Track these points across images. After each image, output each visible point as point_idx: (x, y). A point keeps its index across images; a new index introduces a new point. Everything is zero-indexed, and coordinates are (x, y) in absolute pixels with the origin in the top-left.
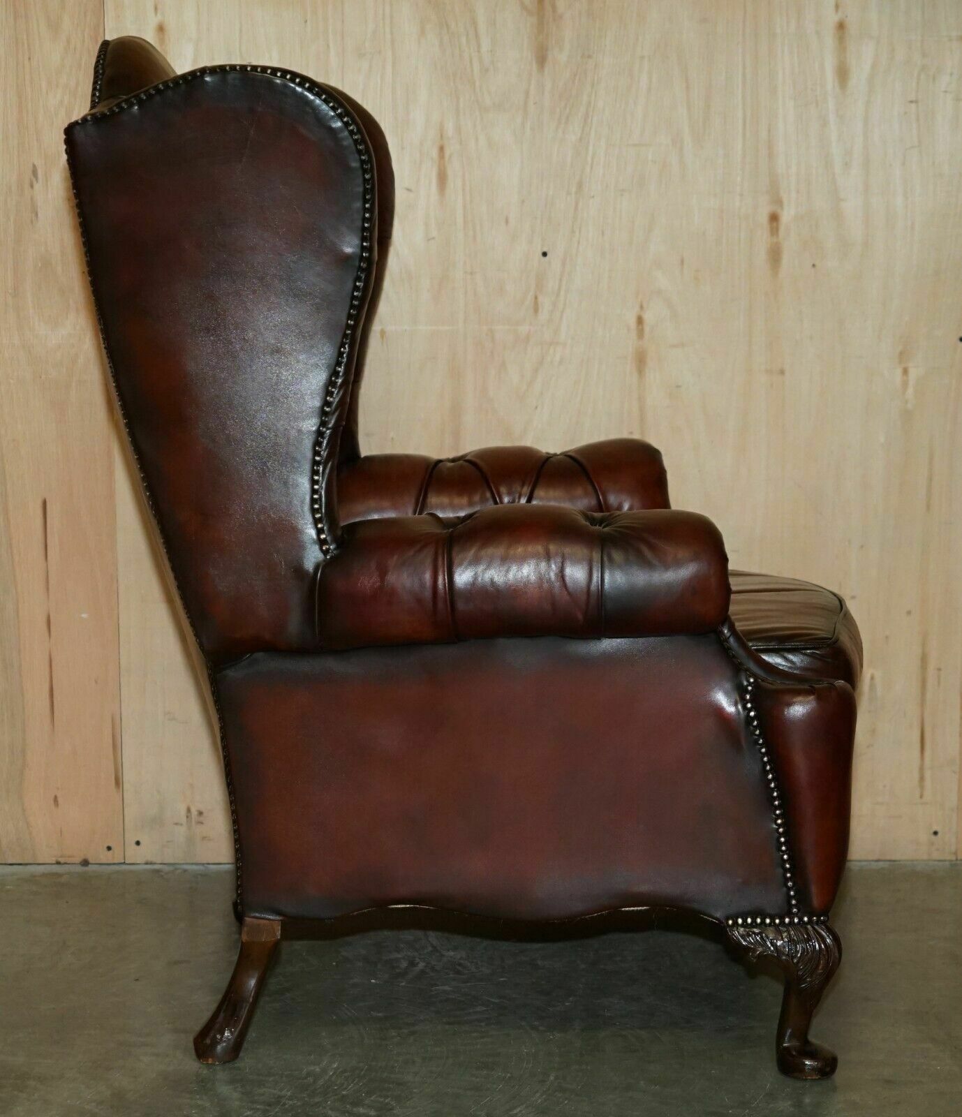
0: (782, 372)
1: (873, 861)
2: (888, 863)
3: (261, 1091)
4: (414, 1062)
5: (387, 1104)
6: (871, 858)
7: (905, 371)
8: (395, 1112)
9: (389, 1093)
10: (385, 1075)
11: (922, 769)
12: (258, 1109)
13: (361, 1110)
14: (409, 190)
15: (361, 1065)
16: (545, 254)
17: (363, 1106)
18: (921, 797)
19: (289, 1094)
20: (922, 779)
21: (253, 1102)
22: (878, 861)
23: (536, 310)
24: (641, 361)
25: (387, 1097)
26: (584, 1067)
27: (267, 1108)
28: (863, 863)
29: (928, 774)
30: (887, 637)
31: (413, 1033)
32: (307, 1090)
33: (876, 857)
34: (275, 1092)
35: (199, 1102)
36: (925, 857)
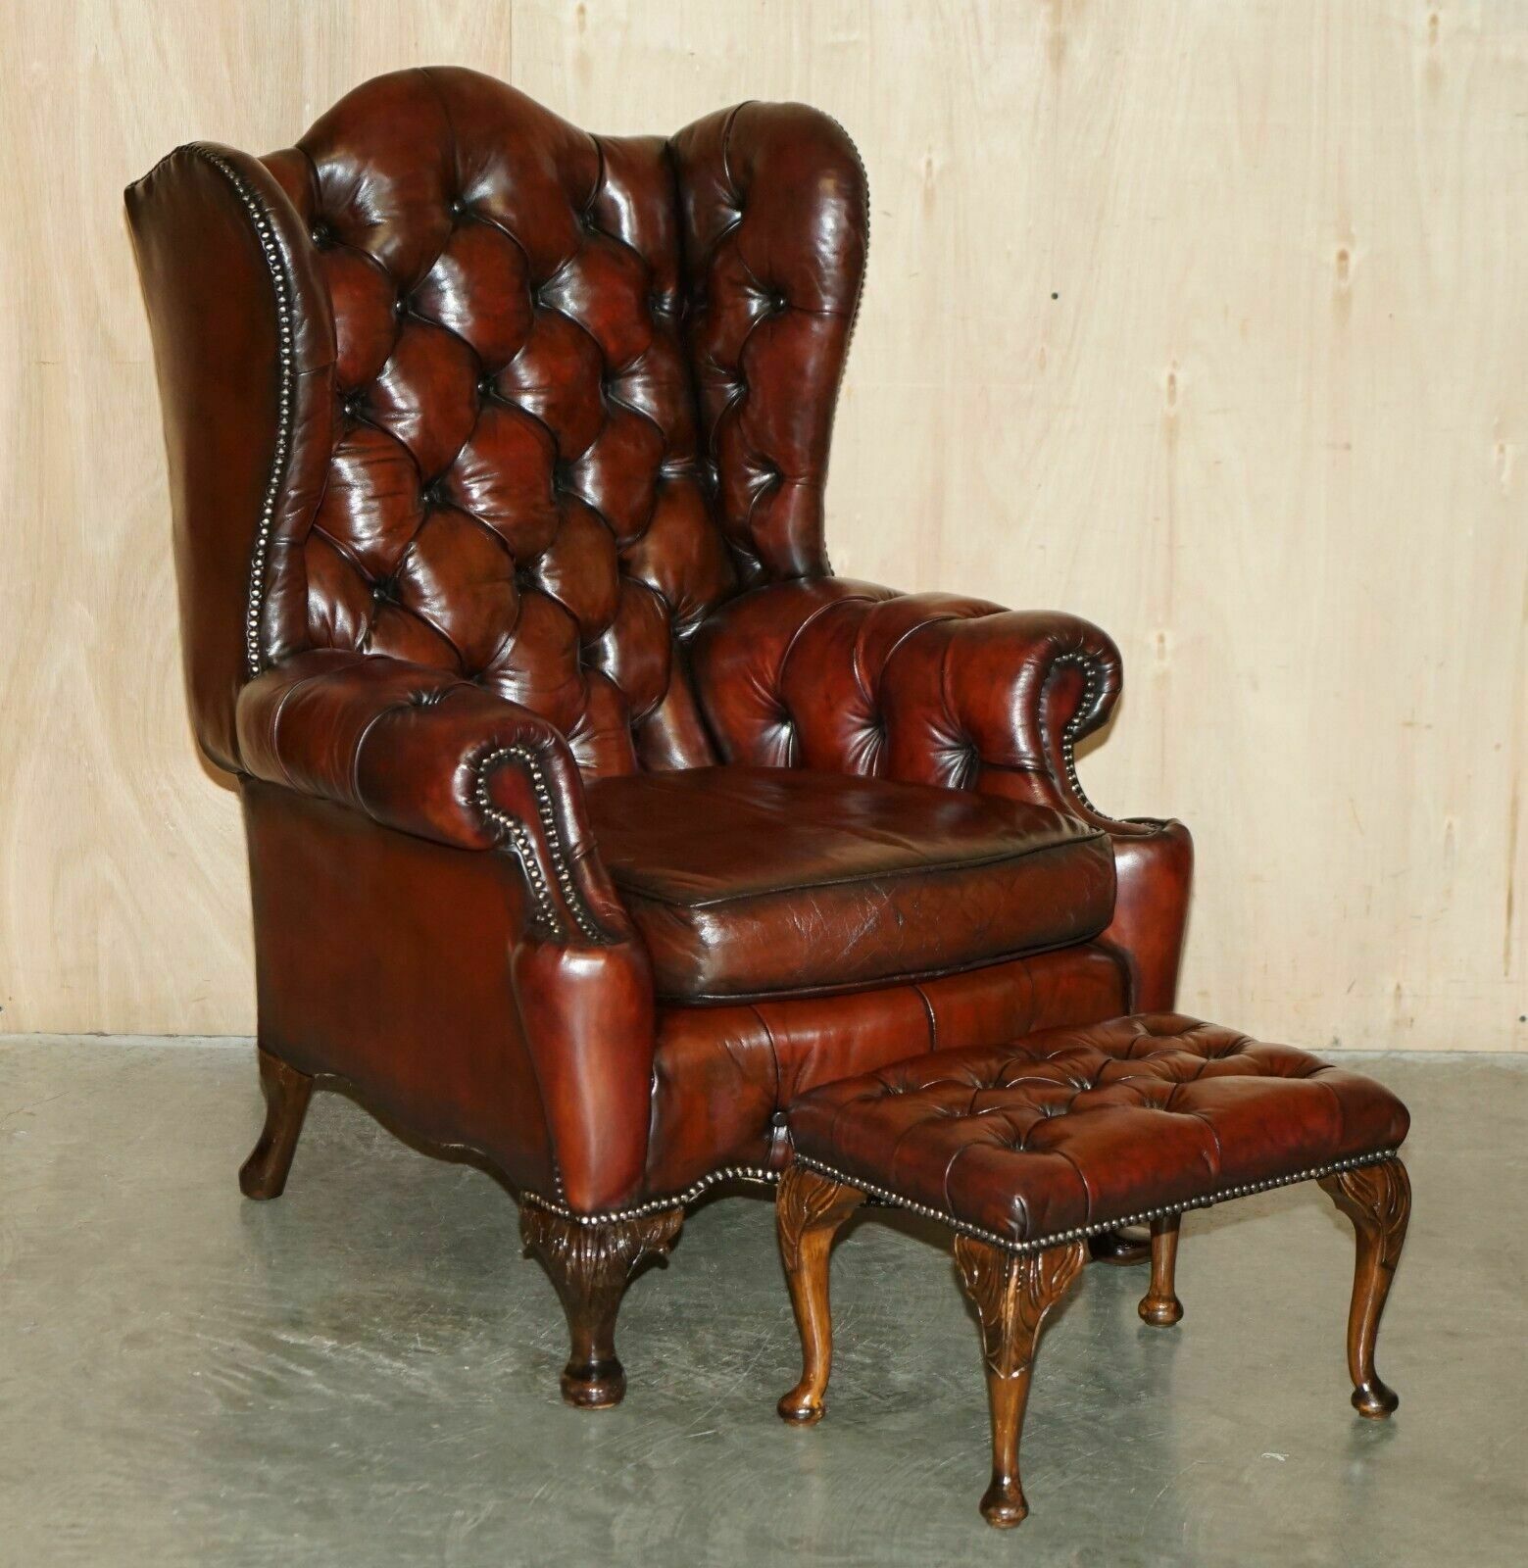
0: (1348, 447)
1: (1443, 1052)
2: (1463, 1055)
3: (736, 1332)
4: (906, 1302)
5: (882, 1351)
6: (1442, 1048)
7: (1502, 449)
8: (893, 1359)
9: (883, 1338)
10: (875, 1317)
11: (1508, 939)
12: (737, 1354)
13: (853, 1356)
14: (886, 214)
15: (845, 1304)
16: (1055, 296)
17: (855, 1352)
18: (1506, 974)
19: (769, 1336)
20: (1508, 953)
21: (732, 1345)
22: (1448, 1052)
23: (1042, 367)
24: (1171, 429)
25: (881, 1342)
26: (1102, 1310)
27: (748, 1352)
28: (1432, 1055)
29: (1515, 946)
30: (1469, 777)
31: (899, 1267)
32: (788, 1333)
33: (1448, 1049)
34: (753, 1334)
35: (670, 1345)
36: (1509, 1048)
